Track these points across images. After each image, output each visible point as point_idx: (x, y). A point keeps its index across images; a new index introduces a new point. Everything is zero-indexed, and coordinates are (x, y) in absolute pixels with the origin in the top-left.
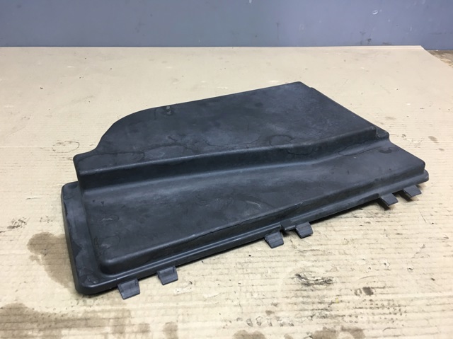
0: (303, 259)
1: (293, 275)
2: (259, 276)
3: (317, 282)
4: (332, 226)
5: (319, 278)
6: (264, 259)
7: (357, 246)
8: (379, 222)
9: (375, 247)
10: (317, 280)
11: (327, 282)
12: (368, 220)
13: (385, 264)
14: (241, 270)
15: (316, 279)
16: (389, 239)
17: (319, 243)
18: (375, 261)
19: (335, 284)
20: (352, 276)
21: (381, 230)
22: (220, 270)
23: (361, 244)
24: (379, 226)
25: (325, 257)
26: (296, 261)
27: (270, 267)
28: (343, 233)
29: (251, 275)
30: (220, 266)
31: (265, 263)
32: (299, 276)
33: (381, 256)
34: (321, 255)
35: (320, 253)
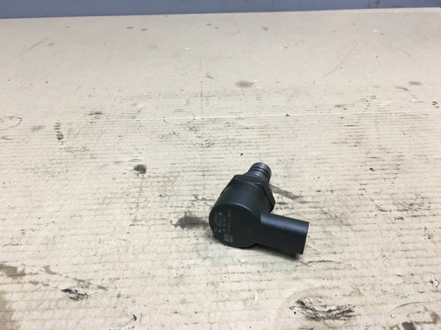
0: (308, 275)
1: (293, 303)
2: (240, 305)
3: (331, 315)
4: (348, 225)
5: (333, 308)
6: (249, 276)
7: (387, 254)
8: (415, 216)
9: (414, 255)
10: (330, 311)
11: (346, 313)
12: (399, 214)
13: (432, 282)
14: (215, 295)
15: (328, 309)
16: (434, 242)
17: (331, 250)
18: (417, 278)
19: (358, 317)
20: (383, 303)
21: (419, 229)
22: (182, 296)
23: (393, 251)
24: (415, 223)
25: (341, 273)
26: (296, 279)
27: (258, 290)
28: (366, 233)
29: (229, 304)
30: (182, 288)
31: (251, 283)
32: (302, 303)
33: (424, 269)
34: (335, 269)
35: (332, 265)
